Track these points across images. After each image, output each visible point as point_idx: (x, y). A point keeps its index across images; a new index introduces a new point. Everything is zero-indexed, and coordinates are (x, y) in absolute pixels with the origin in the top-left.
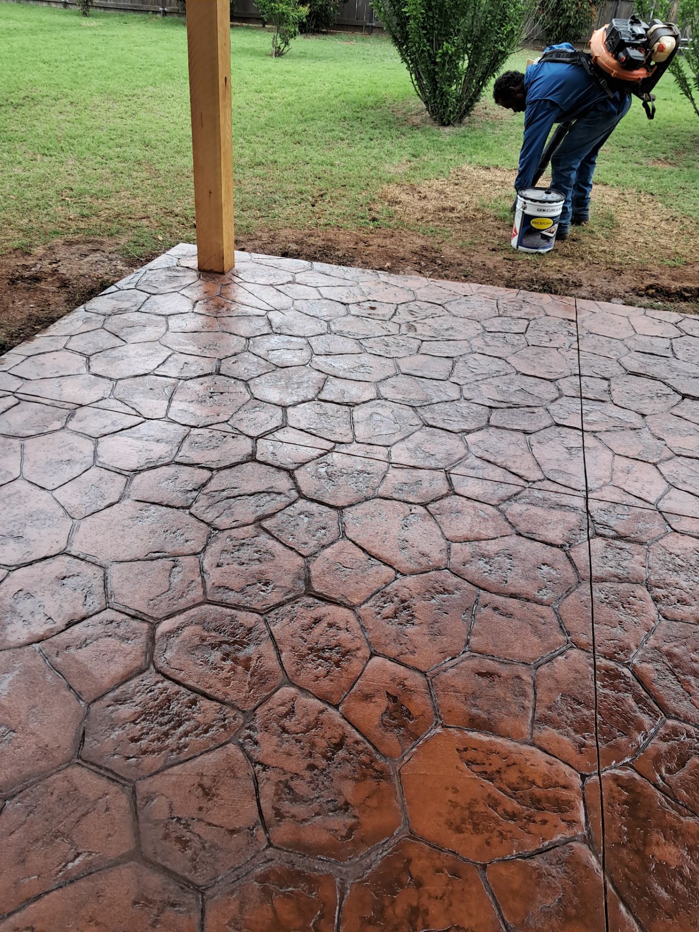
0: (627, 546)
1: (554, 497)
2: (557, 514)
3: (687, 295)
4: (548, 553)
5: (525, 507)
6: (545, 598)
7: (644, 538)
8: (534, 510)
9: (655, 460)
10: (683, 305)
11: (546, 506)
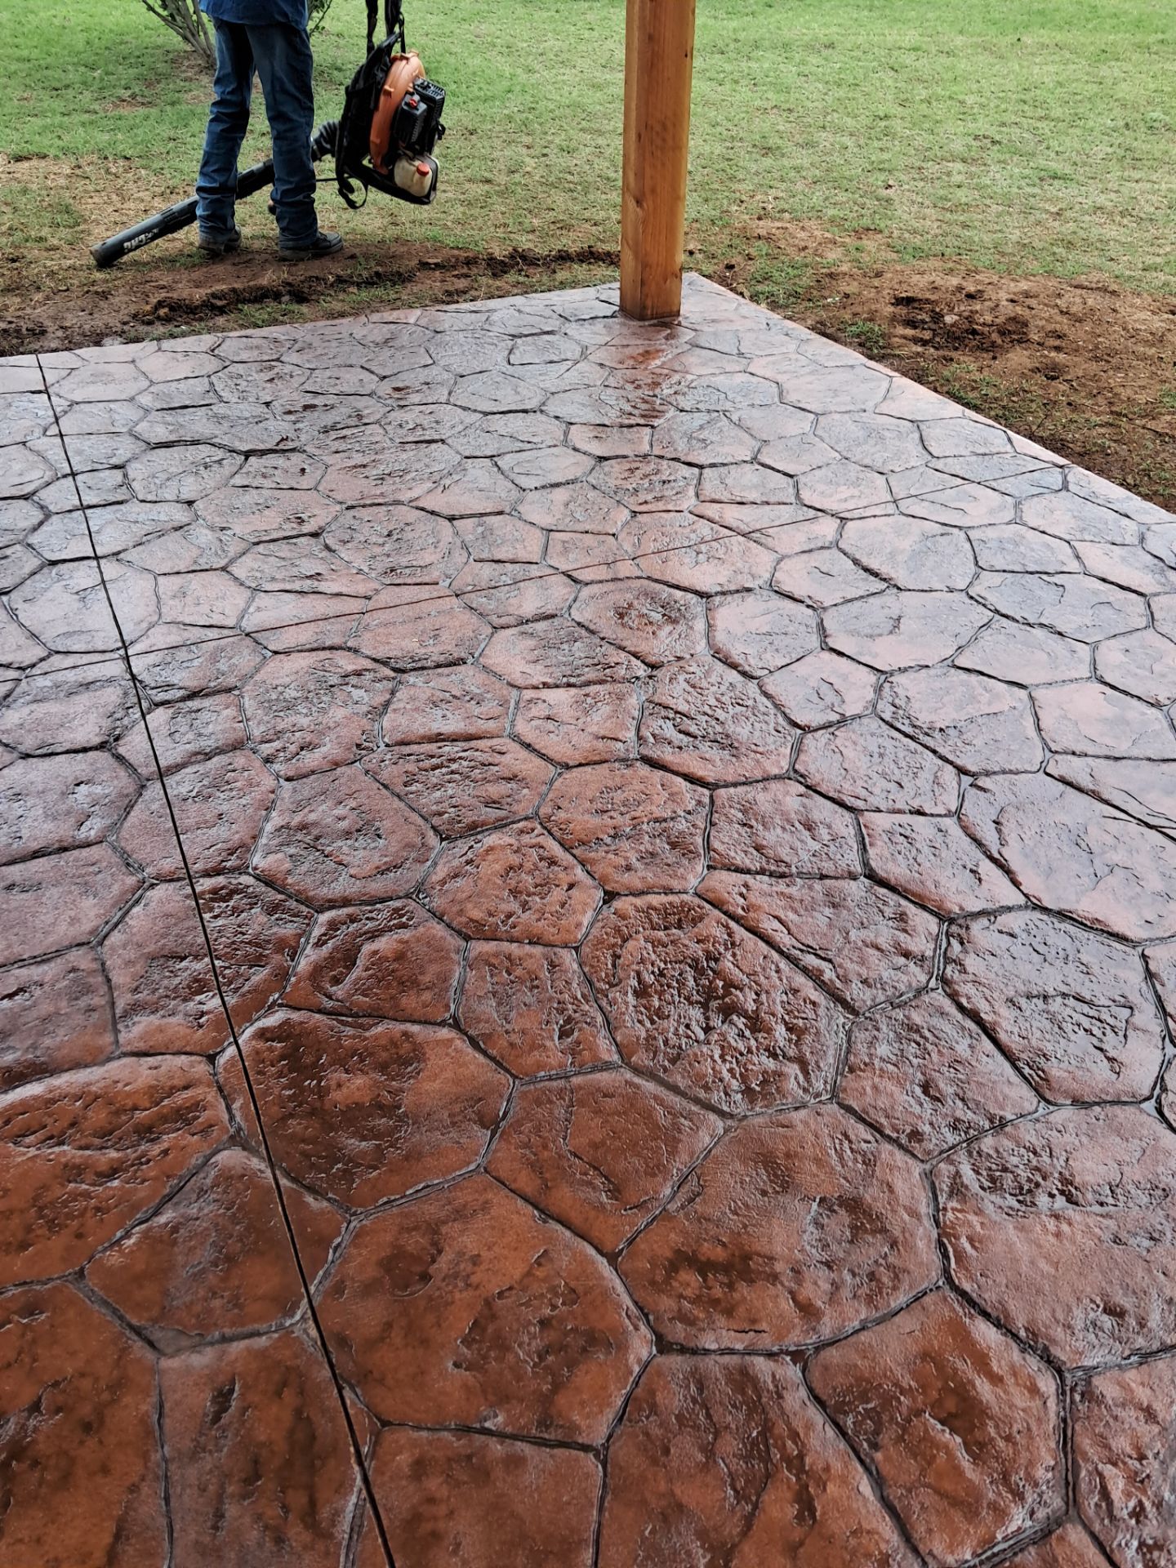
0: (206, 703)
1: (71, 676)
2: (83, 700)
3: (219, 303)
4: (79, 765)
5: (26, 710)
6: (92, 833)
7: (231, 681)
8: (41, 709)
9: (222, 563)
10: (220, 321)
11: (62, 695)
